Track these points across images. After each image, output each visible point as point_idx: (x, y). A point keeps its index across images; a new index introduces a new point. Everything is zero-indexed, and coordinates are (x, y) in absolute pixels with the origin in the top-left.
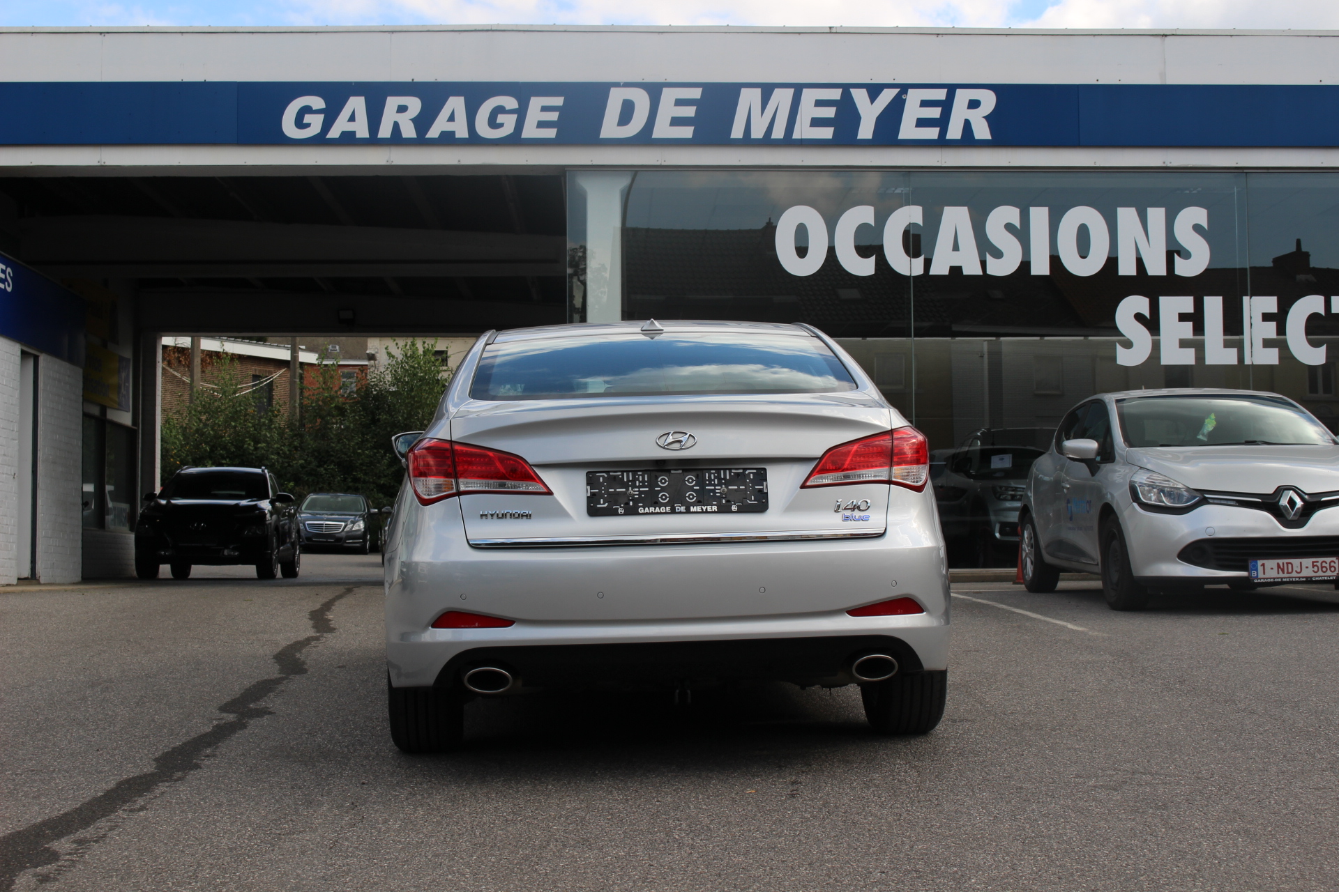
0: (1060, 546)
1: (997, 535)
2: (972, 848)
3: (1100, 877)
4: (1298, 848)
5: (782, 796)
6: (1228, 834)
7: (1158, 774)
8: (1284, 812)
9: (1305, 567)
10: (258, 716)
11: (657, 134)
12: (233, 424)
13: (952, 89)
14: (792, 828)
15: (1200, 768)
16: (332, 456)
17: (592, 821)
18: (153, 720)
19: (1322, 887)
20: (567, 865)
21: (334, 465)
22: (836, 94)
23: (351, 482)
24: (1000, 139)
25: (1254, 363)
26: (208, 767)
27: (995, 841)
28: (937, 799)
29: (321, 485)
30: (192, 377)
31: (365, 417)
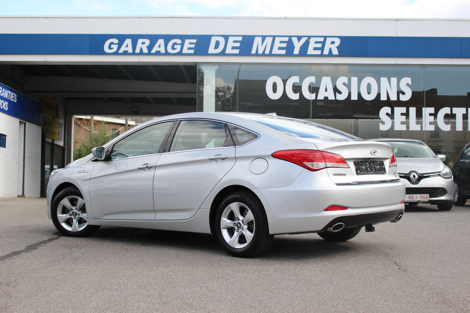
9: (418, 197)
11: (227, 52)
13: (325, 38)
17: (139, 264)
20: (123, 274)
22: (287, 39)
24: (341, 54)
25: (426, 130)
26: (40, 249)
30: (91, 129)
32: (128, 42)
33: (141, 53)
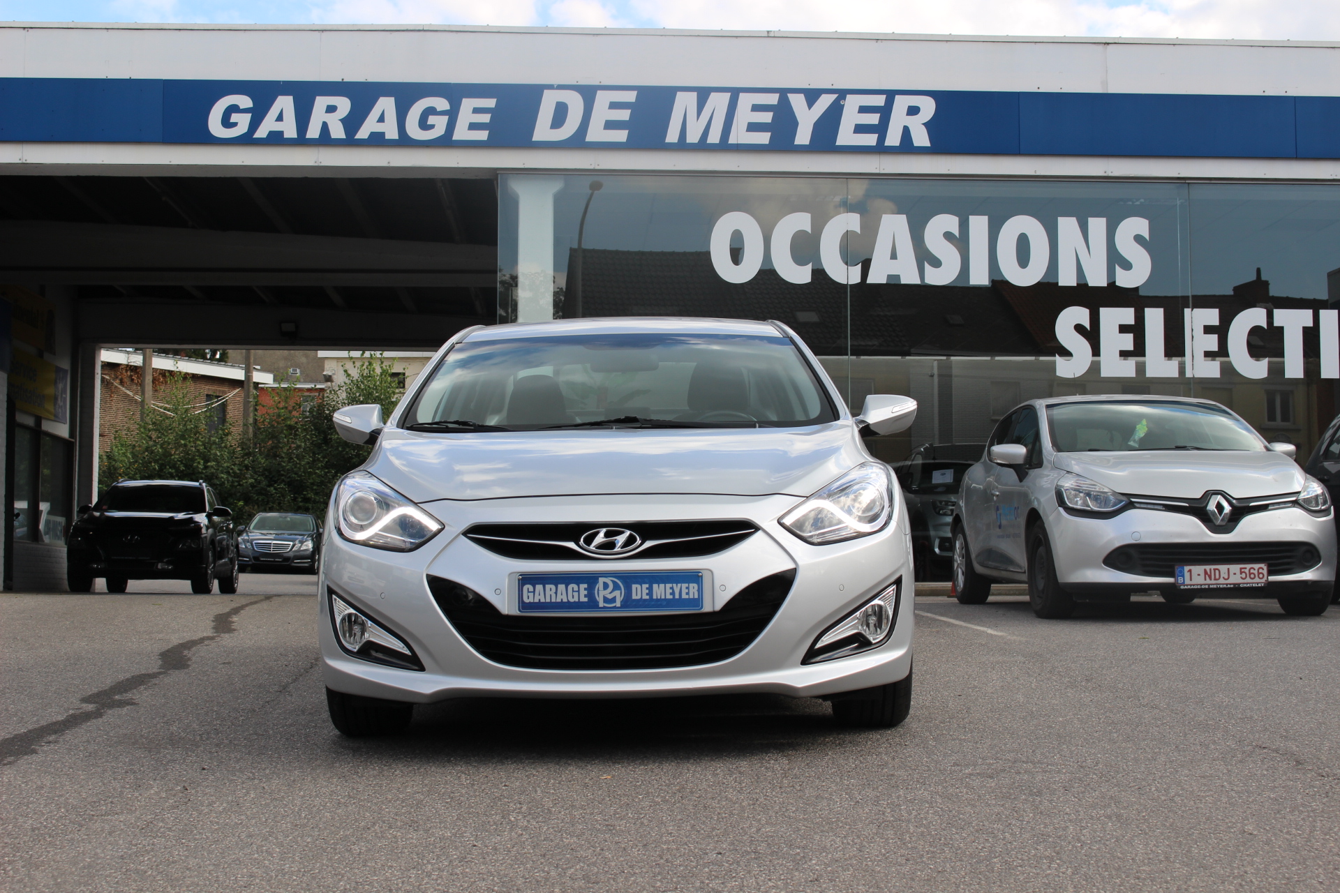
0: (991, 555)
1: (937, 550)
2: (822, 831)
3: (951, 859)
4: (1169, 832)
5: (638, 782)
6: (1098, 819)
7: (1041, 763)
8: (1163, 798)
9: (1233, 574)
10: (119, 707)
11: (591, 137)
12: (183, 442)
13: (891, 95)
14: (638, 811)
15: (1085, 757)
16: (283, 475)
17: (428, 804)
18: (7, 710)
19: (1186, 869)
20: (385, 845)
21: (285, 485)
22: (773, 99)
23: (301, 502)
24: (939, 147)
25: (1196, 376)
26: (45, 752)
27: (850, 825)
28: (800, 785)
29: (270, 505)
30: (143, 393)
31: (316, 436)
32: (285, 104)
33: (325, 139)
